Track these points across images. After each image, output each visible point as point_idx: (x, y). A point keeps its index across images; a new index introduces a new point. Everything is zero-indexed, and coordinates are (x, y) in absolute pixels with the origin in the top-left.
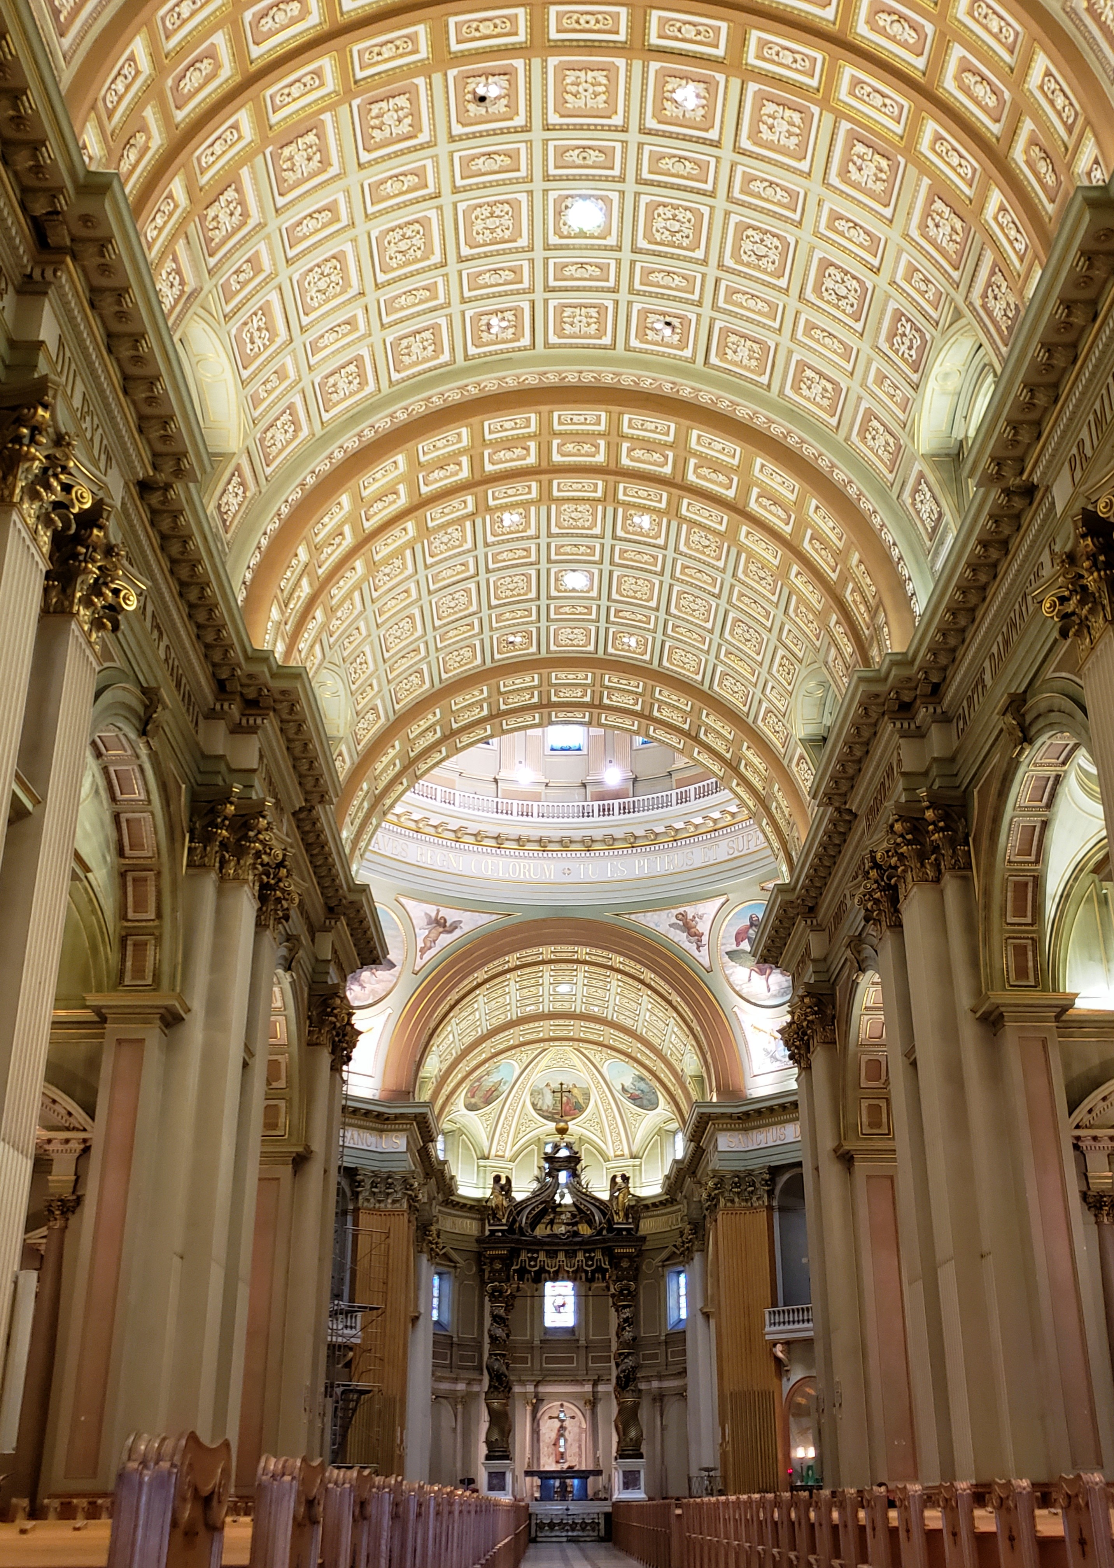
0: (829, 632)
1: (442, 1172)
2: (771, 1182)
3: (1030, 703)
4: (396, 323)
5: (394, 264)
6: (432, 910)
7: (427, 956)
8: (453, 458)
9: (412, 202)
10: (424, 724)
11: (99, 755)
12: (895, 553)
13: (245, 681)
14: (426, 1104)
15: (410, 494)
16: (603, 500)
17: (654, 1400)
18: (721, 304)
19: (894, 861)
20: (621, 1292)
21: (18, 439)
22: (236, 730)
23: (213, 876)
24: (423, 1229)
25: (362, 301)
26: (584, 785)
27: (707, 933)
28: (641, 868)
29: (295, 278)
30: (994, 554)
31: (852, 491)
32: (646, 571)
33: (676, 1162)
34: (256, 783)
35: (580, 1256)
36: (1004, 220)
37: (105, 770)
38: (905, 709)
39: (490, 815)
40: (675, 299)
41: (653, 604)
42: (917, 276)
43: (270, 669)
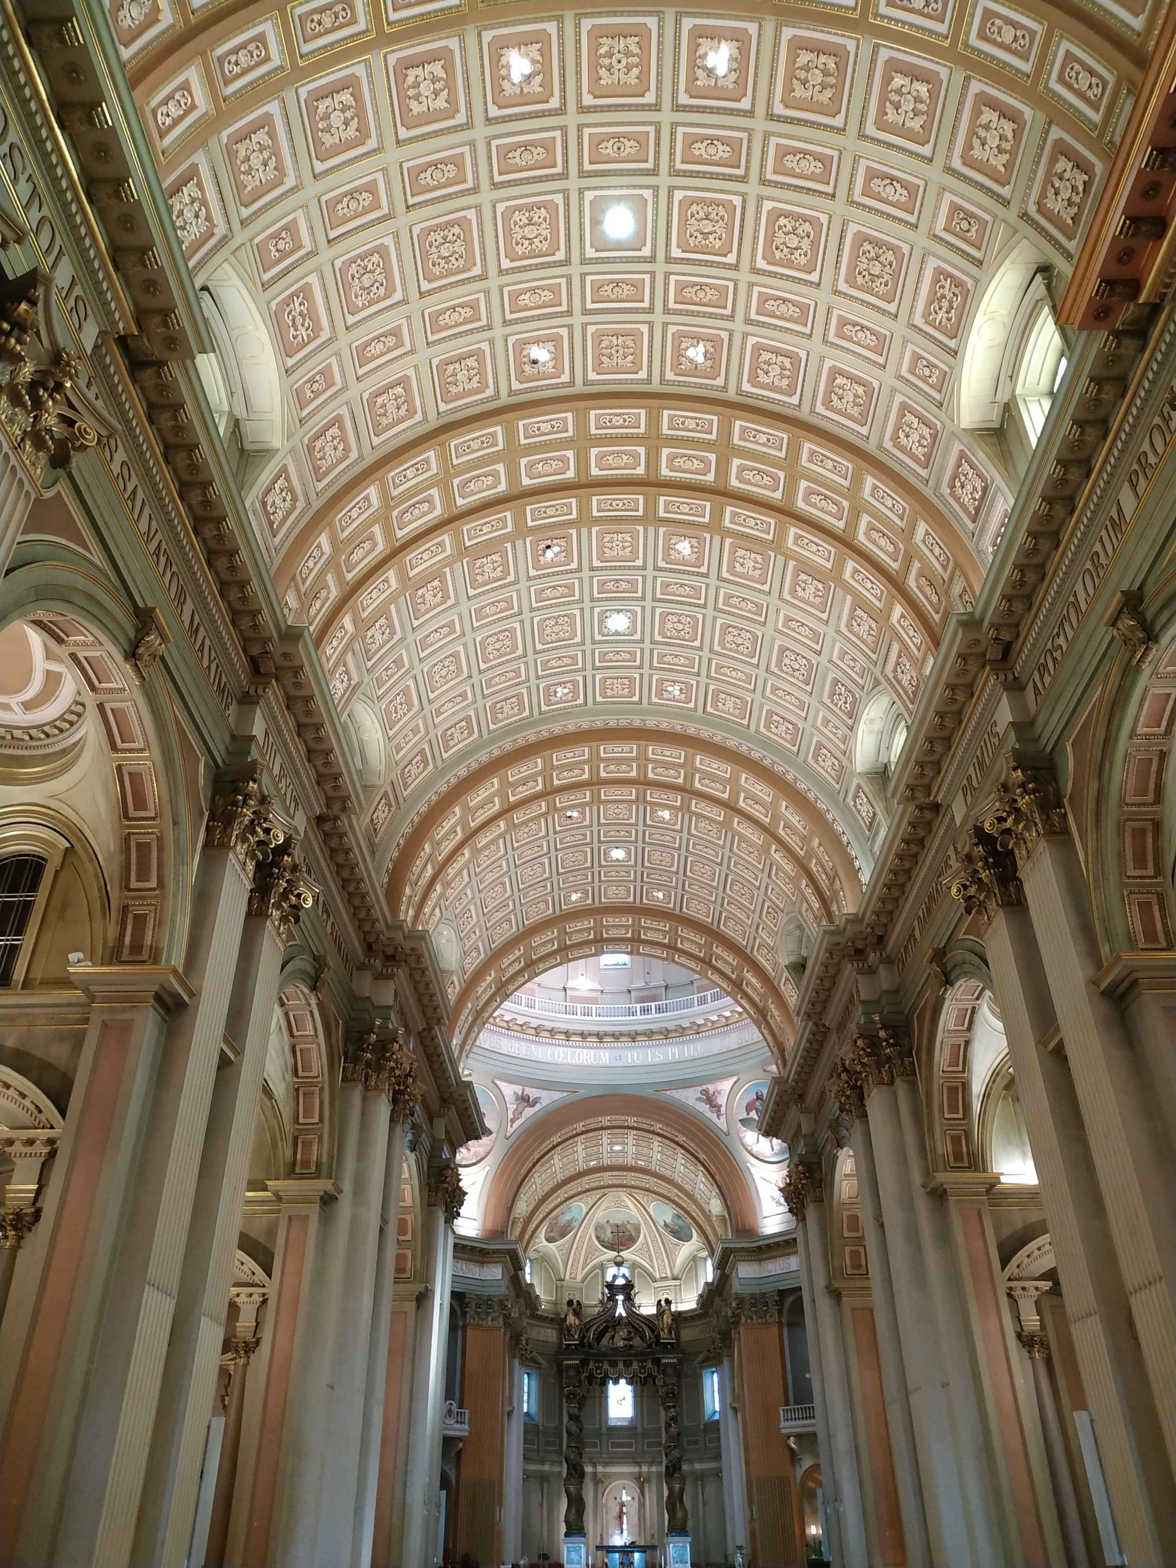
0: (801, 891)
1: (529, 1293)
2: (780, 1303)
3: (949, 956)
4: (493, 694)
5: (491, 657)
6: (519, 1089)
7: (516, 1125)
8: (532, 777)
9: (503, 619)
10: (512, 958)
11: (282, 1004)
12: (845, 839)
13: (386, 942)
14: (515, 1242)
15: (501, 802)
16: (636, 801)
17: (696, 1480)
18: (713, 674)
19: (858, 1068)
20: (667, 1394)
21: (235, 803)
22: (379, 977)
23: (360, 1087)
24: (516, 1338)
25: (471, 681)
26: (629, 991)
27: (724, 1105)
28: (673, 1054)
29: (425, 670)
30: (914, 848)
31: (811, 796)
32: (668, 847)
33: (707, 1284)
34: (392, 1017)
35: (635, 1365)
36: (906, 624)
37: (287, 1015)
38: (859, 953)
39: (561, 1015)
40: (681, 672)
41: (674, 869)
42: (847, 657)
43: (403, 933)
